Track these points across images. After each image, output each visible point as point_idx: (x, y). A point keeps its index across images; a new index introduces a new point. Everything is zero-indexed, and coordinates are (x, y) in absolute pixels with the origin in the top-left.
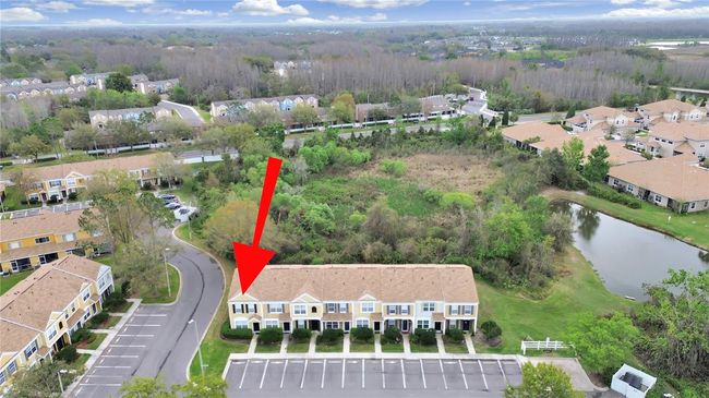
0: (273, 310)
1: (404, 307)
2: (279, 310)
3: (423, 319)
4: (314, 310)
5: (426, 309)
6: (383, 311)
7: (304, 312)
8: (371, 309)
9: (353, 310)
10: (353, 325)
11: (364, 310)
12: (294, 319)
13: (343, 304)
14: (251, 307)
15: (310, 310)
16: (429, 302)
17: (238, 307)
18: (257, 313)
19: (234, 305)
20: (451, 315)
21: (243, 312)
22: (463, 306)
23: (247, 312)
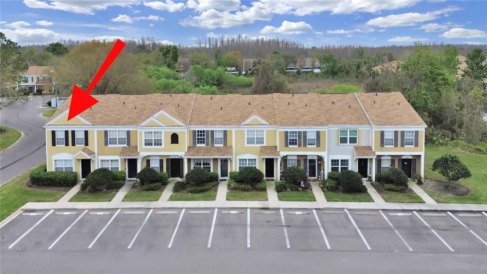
0: (113, 141)
1: (311, 136)
2: (121, 141)
3: (340, 157)
4: (175, 139)
5: (343, 140)
6: (279, 142)
7: (158, 143)
8: (260, 141)
9: (233, 141)
10: (234, 167)
11: (250, 141)
12: (143, 154)
13: (218, 130)
14: (80, 135)
15: (166, 139)
16: (349, 127)
17: (60, 135)
18: (88, 145)
19: (53, 133)
20: (383, 148)
21: (67, 144)
22: (403, 133)
23: (74, 144)
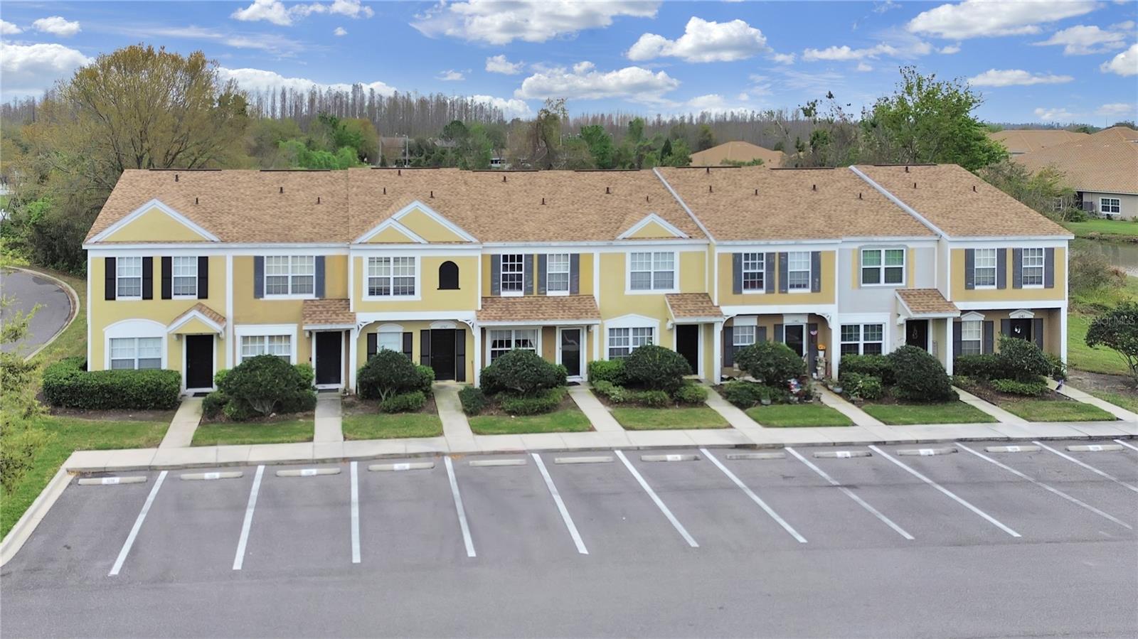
0: (279, 286)
1: (799, 264)
2: (300, 285)
3: (861, 319)
4: (449, 276)
5: (870, 276)
6: (716, 282)
7: (406, 288)
8: (665, 280)
9: (595, 283)
10: (595, 351)
11: (639, 281)
12: (365, 318)
13: (557, 252)
14: (185, 270)
15: (425, 278)
16: (885, 242)
17: (129, 270)
18: (206, 297)
19: (110, 263)
20: (971, 291)
21: (148, 295)
22: (1017, 253)
23: (166, 295)
